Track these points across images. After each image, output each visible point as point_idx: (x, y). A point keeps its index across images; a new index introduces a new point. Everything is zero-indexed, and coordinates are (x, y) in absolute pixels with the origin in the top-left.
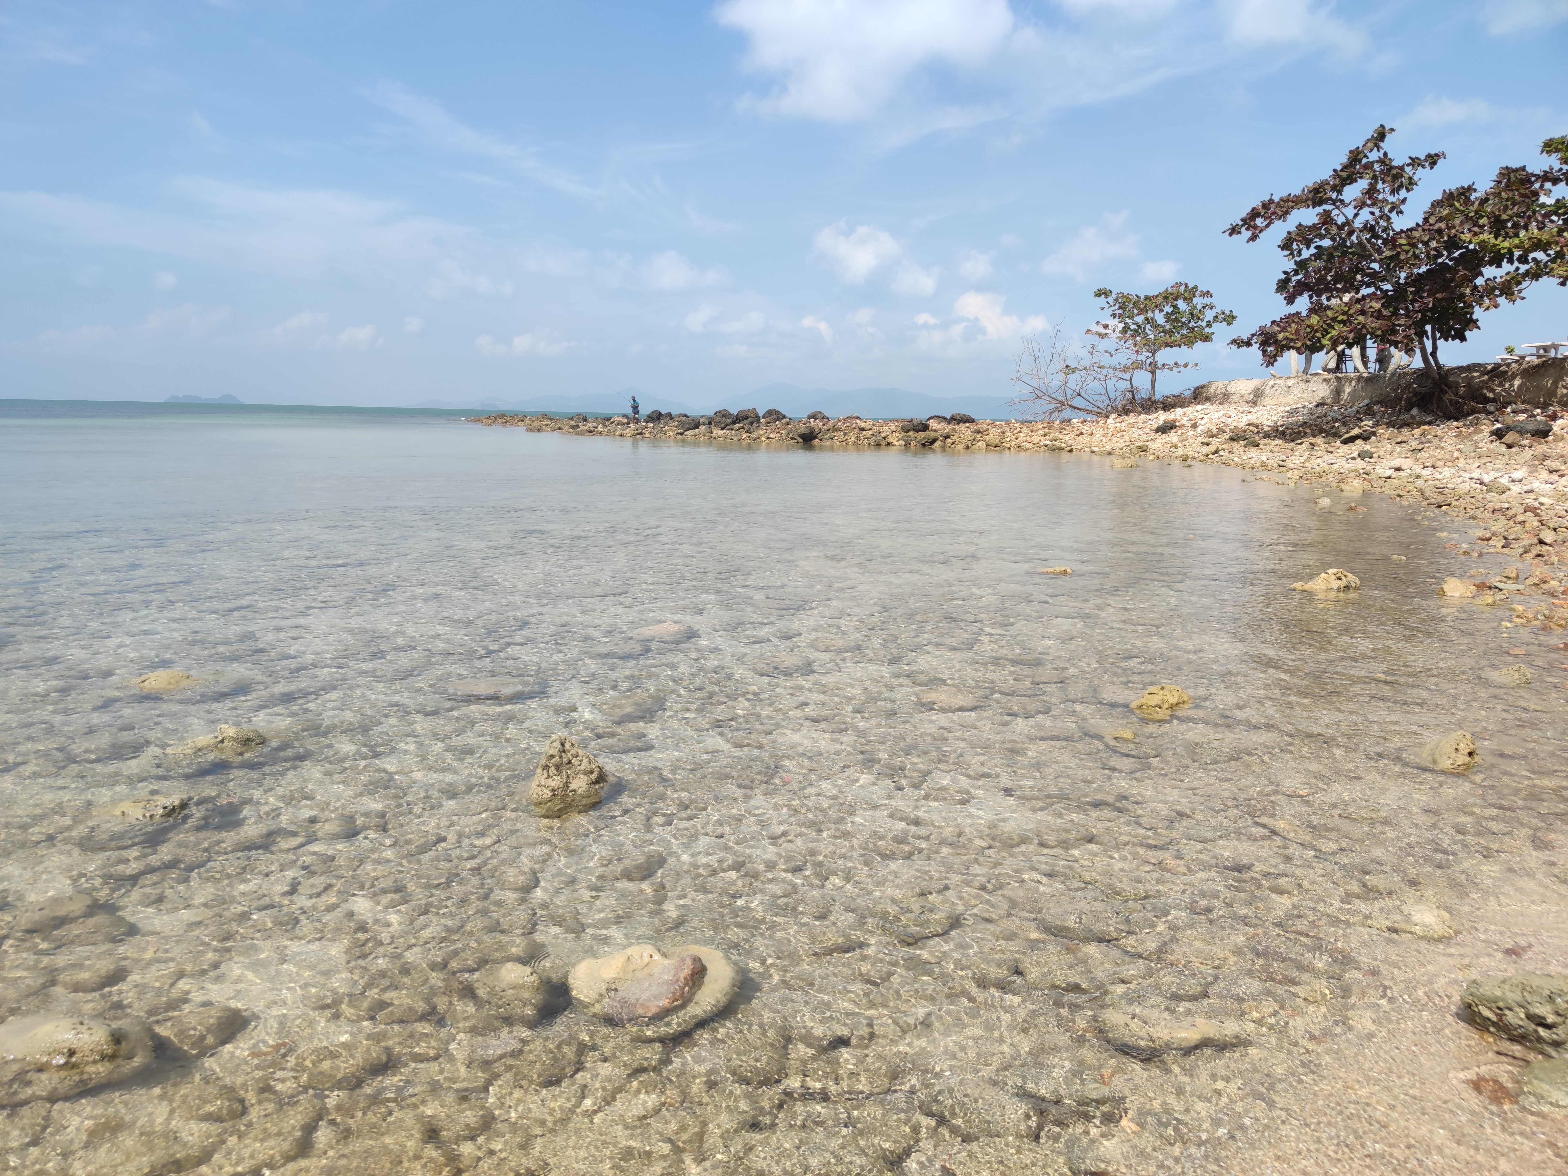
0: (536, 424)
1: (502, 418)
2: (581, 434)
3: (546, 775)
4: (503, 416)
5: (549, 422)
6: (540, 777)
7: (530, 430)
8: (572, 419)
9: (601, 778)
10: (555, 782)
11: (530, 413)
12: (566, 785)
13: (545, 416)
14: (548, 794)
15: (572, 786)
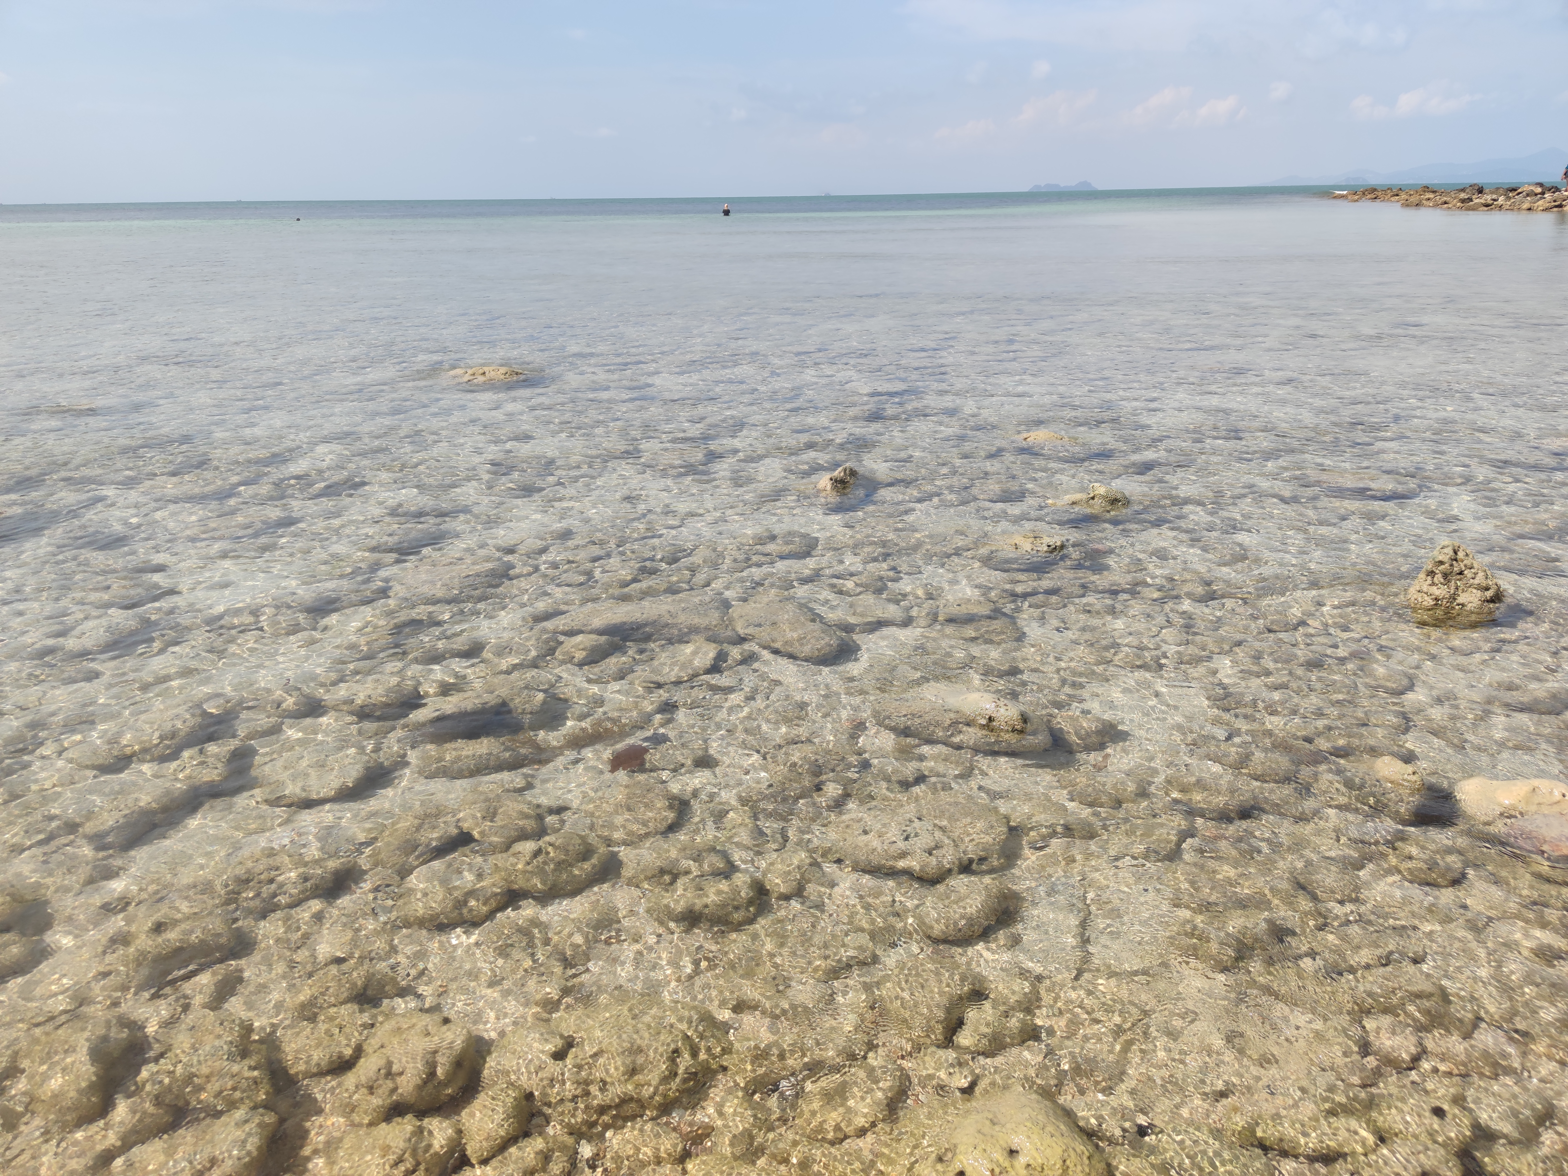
0: (1414, 199)
1: (1372, 193)
2: (1473, 209)
3: (1429, 581)
4: (1373, 190)
5: (1431, 196)
6: (1422, 582)
7: (1407, 205)
8: (1463, 190)
9: (1497, 598)
10: (1440, 591)
11: (1410, 187)
12: (1453, 597)
13: (1426, 189)
14: (1429, 602)
15: (1460, 600)
